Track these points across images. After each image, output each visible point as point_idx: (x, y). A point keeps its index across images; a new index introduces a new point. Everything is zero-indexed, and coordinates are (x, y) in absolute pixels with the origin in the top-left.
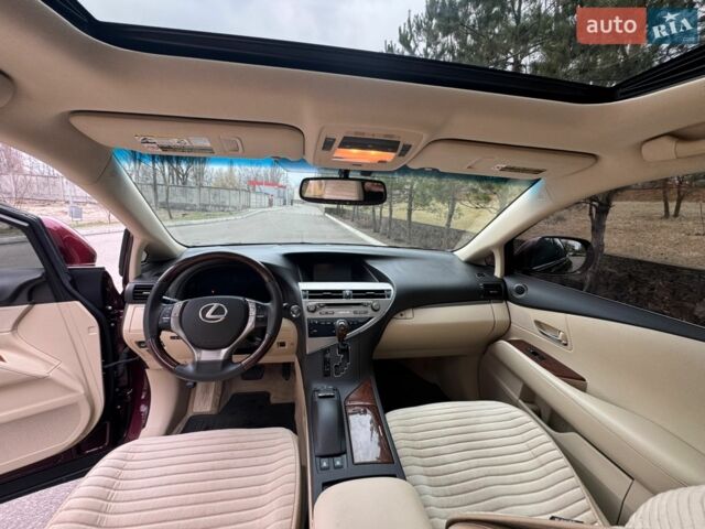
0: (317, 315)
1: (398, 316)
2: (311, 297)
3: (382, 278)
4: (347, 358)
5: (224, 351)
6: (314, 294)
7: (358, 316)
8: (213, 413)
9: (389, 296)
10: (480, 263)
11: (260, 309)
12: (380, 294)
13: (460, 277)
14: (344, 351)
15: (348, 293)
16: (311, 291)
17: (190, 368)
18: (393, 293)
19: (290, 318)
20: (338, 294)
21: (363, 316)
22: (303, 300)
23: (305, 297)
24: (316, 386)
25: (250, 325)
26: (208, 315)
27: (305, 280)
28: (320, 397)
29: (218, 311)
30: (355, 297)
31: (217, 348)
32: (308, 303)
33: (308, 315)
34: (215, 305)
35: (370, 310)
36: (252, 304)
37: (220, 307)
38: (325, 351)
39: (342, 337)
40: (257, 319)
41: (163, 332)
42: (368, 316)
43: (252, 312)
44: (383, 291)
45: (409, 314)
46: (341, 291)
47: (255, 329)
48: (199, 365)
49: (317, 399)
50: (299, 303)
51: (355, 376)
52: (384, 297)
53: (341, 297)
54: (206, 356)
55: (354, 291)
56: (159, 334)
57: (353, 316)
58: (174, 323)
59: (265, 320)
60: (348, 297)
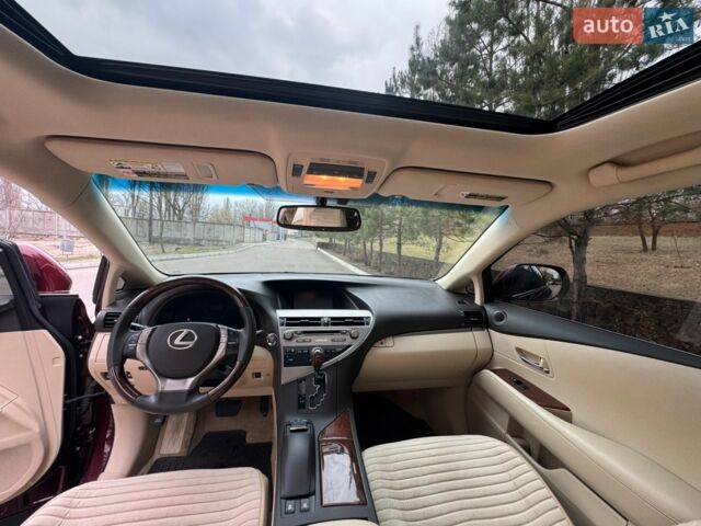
0: (294, 343)
1: (378, 344)
2: (288, 325)
3: (362, 306)
4: (323, 388)
5: (190, 381)
6: (291, 322)
7: (336, 344)
8: (183, 455)
9: (368, 324)
10: (460, 290)
11: (231, 335)
12: (359, 321)
13: (441, 304)
14: (320, 381)
15: (326, 320)
16: (288, 319)
17: (152, 399)
18: (372, 321)
19: (265, 345)
20: (316, 321)
21: (341, 343)
22: (280, 328)
23: (282, 325)
24: (289, 419)
25: (221, 352)
26: (177, 342)
27: (284, 308)
28: (292, 431)
29: (188, 337)
30: (333, 324)
31: (184, 377)
32: (285, 331)
33: (284, 343)
34: (185, 331)
35: (348, 337)
36: (224, 330)
37: (189, 333)
38: (299, 381)
39: (317, 367)
40: (228, 346)
41: (128, 361)
42: (347, 343)
43: (224, 339)
44: (362, 318)
45: (389, 342)
46: (319, 319)
47: (226, 356)
48: (162, 395)
49: (288, 433)
50: (275, 331)
51: (332, 408)
52: (363, 324)
53: (319, 325)
54: (172, 385)
55: (333, 319)
56: (124, 361)
57: (330, 343)
58: (140, 350)
59: (236, 347)
60: (327, 324)
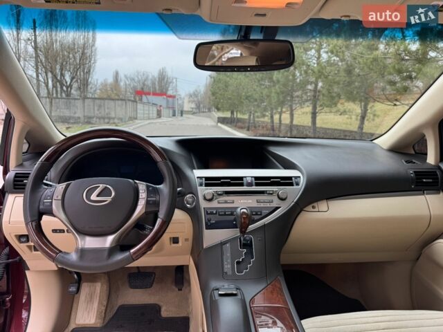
0: (215, 204)
1: (309, 208)
2: (207, 185)
3: (288, 165)
4: (250, 254)
5: (109, 240)
6: (210, 182)
7: (262, 205)
8: (99, 325)
9: (297, 184)
11: (150, 192)
12: (287, 181)
13: (382, 163)
14: (247, 245)
15: (249, 180)
16: (207, 179)
17: (74, 257)
18: (303, 181)
19: (184, 208)
20: (238, 181)
21: (268, 205)
22: (199, 188)
23: (201, 185)
25: (140, 208)
26: (93, 197)
27: (200, 168)
28: (221, 295)
29: (104, 192)
30: (257, 185)
31: (104, 234)
32: (203, 191)
33: (204, 204)
34: (102, 186)
35: (275, 198)
36: (142, 186)
38: (223, 244)
39: (243, 232)
40: (148, 203)
42: (274, 205)
43: (143, 195)
44: (290, 178)
45: (323, 205)
46: (241, 178)
47: (145, 212)
48: (83, 252)
49: (217, 297)
50: (195, 193)
52: (291, 184)
53: (242, 185)
54: (91, 243)
55: (257, 178)
57: (255, 205)
58: (56, 207)
59: (157, 204)
60: (250, 185)
